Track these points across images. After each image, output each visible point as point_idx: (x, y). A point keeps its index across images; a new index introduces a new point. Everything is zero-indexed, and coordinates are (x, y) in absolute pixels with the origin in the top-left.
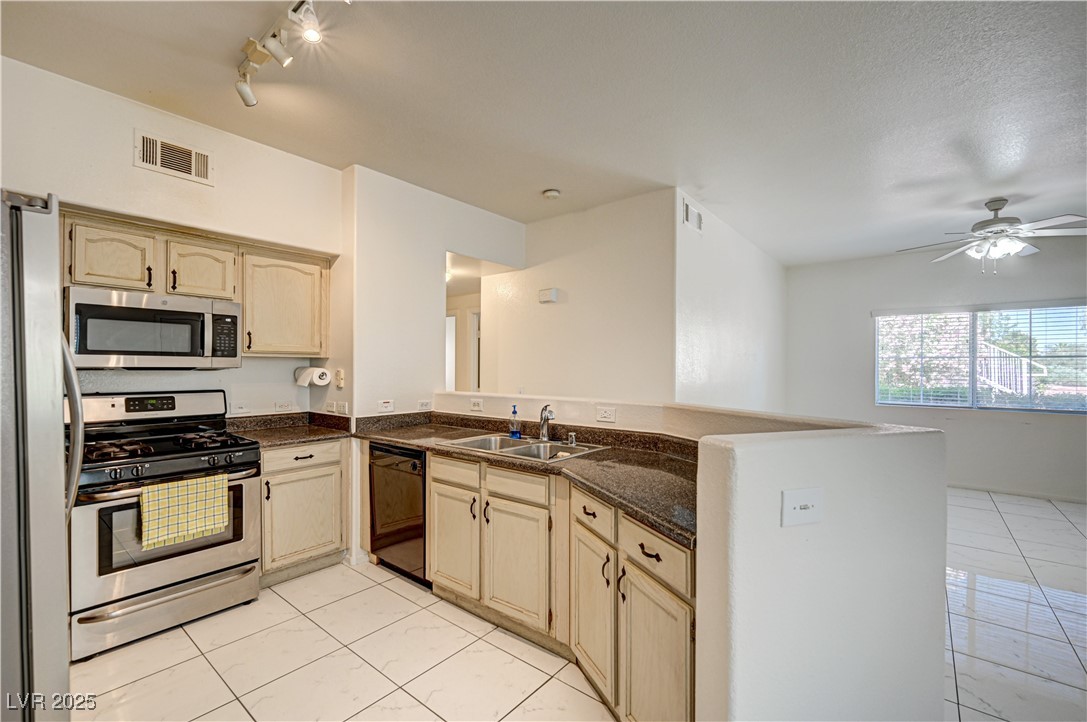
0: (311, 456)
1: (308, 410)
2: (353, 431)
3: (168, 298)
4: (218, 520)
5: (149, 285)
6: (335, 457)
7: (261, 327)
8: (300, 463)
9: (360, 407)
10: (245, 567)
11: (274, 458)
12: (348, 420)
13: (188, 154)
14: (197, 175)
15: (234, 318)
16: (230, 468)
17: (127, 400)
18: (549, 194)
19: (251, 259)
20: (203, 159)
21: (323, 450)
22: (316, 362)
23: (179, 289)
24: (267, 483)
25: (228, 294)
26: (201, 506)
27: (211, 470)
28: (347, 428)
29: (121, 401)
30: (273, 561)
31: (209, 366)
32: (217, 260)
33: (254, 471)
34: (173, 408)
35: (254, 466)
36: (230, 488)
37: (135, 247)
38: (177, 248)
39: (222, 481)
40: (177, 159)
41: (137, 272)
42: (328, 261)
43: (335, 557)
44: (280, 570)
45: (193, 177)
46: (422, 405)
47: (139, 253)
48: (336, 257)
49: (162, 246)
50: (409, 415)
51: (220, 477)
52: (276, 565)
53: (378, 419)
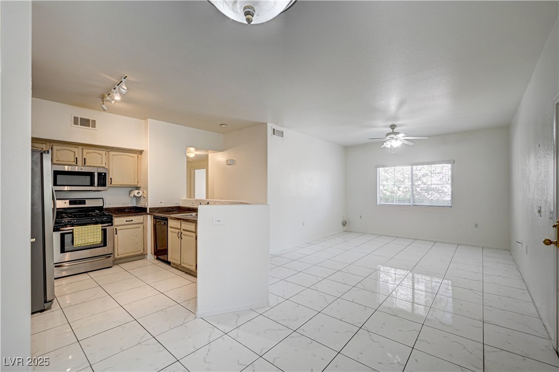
0: (132, 221)
1: (135, 206)
2: (148, 212)
3: (83, 168)
4: (98, 239)
5: (77, 163)
6: (142, 221)
7: (115, 176)
8: (128, 223)
9: (150, 204)
10: (108, 256)
11: (117, 221)
12: (146, 208)
13: (89, 120)
14: (92, 127)
15: (105, 174)
16: (102, 223)
17: (70, 201)
18: (222, 126)
19: (112, 153)
20: (94, 122)
21: (137, 219)
22: (138, 188)
23: (86, 164)
24: (116, 229)
25: (103, 165)
26: (92, 234)
27: (96, 223)
28: (146, 211)
29: (68, 201)
30: (118, 255)
31: (96, 190)
32: (99, 154)
33: (111, 224)
34: (85, 204)
35: (110, 222)
36: (102, 229)
37: (72, 151)
38: (85, 151)
39: (99, 226)
40: (85, 122)
41: (73, 159)
42: (141, 152)
43: (142, 256)
44: (121, 259)
45: (90, 128)
46: (176, 204)
47: (73, 153)
48: (143, 151)
49: (81, 150)
50: (170, 207)
51: (99, 225)
52: (119, 257)
53: (158, 208)
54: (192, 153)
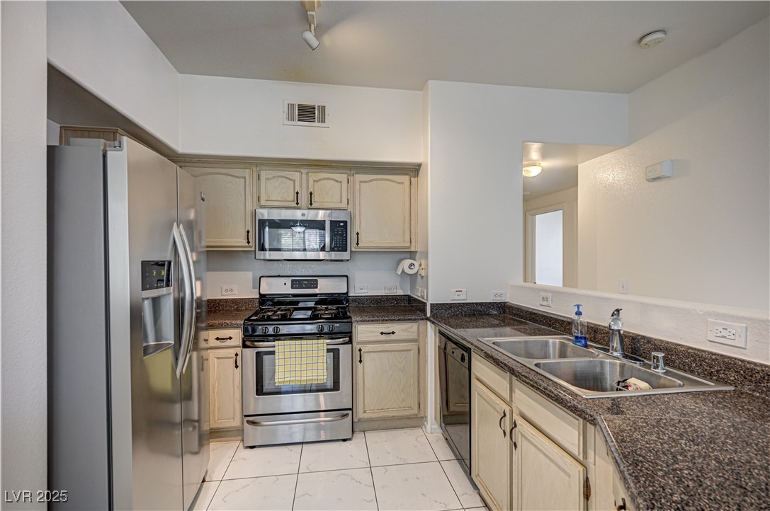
0: (393, 333)
1: (409, 293)
2: (429, 315)
3: (305, 212)
5: (297, 204)
6: (414, 336)
8: (384, 337)
9: (435, 294)
10: (343, 412)
11: (364, 331)
12: (425, 304)
13: (313, 108)
14: (319, 121)
15: (345, 222)
16: (332, 335)
17: (292, 280)
19: (359, 177)
20: (322, 109)
21: (404, 329)
22: (412, 255)
23: (314, 205)
24: (360, 350)
25: (344, 205)
26: (309, 360)
27: (319, 335)
28: (424, 311)
29: (289, 281)
30: (365, 412)
32: (337, 181)
33: (348, 339)
34: (317, 287)
35: (348, 336)
36: (328, 351)
37: (290, 179)
38: (314, 176)
39: (323, 344)
40: (306, 113)
41: (292, 196)
43: (414, 421)
44: (371, 420)
45: (316, 124)
46: (496, 295)
47: (293, 183)
48: (420, 165)
49: (304, 176)
50: (481, 304)
51: (321, 341)
52: (366, 416)
53: (451, 306)
54: (536, 166)
